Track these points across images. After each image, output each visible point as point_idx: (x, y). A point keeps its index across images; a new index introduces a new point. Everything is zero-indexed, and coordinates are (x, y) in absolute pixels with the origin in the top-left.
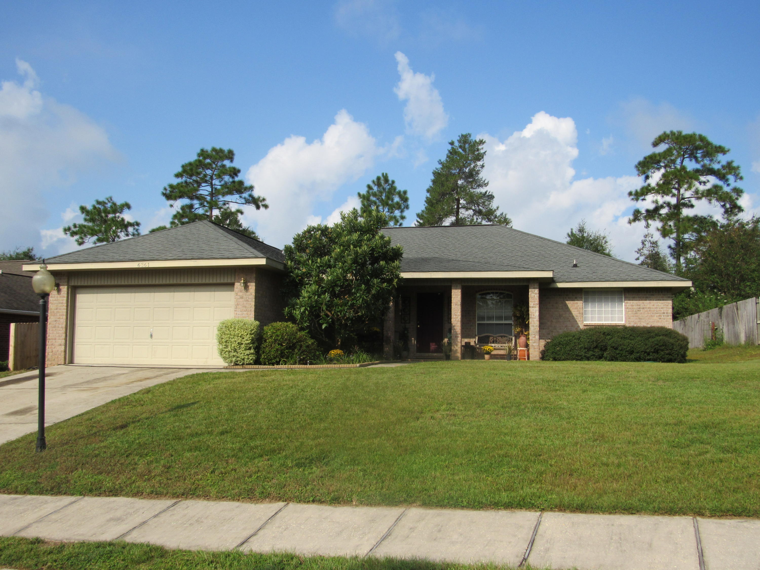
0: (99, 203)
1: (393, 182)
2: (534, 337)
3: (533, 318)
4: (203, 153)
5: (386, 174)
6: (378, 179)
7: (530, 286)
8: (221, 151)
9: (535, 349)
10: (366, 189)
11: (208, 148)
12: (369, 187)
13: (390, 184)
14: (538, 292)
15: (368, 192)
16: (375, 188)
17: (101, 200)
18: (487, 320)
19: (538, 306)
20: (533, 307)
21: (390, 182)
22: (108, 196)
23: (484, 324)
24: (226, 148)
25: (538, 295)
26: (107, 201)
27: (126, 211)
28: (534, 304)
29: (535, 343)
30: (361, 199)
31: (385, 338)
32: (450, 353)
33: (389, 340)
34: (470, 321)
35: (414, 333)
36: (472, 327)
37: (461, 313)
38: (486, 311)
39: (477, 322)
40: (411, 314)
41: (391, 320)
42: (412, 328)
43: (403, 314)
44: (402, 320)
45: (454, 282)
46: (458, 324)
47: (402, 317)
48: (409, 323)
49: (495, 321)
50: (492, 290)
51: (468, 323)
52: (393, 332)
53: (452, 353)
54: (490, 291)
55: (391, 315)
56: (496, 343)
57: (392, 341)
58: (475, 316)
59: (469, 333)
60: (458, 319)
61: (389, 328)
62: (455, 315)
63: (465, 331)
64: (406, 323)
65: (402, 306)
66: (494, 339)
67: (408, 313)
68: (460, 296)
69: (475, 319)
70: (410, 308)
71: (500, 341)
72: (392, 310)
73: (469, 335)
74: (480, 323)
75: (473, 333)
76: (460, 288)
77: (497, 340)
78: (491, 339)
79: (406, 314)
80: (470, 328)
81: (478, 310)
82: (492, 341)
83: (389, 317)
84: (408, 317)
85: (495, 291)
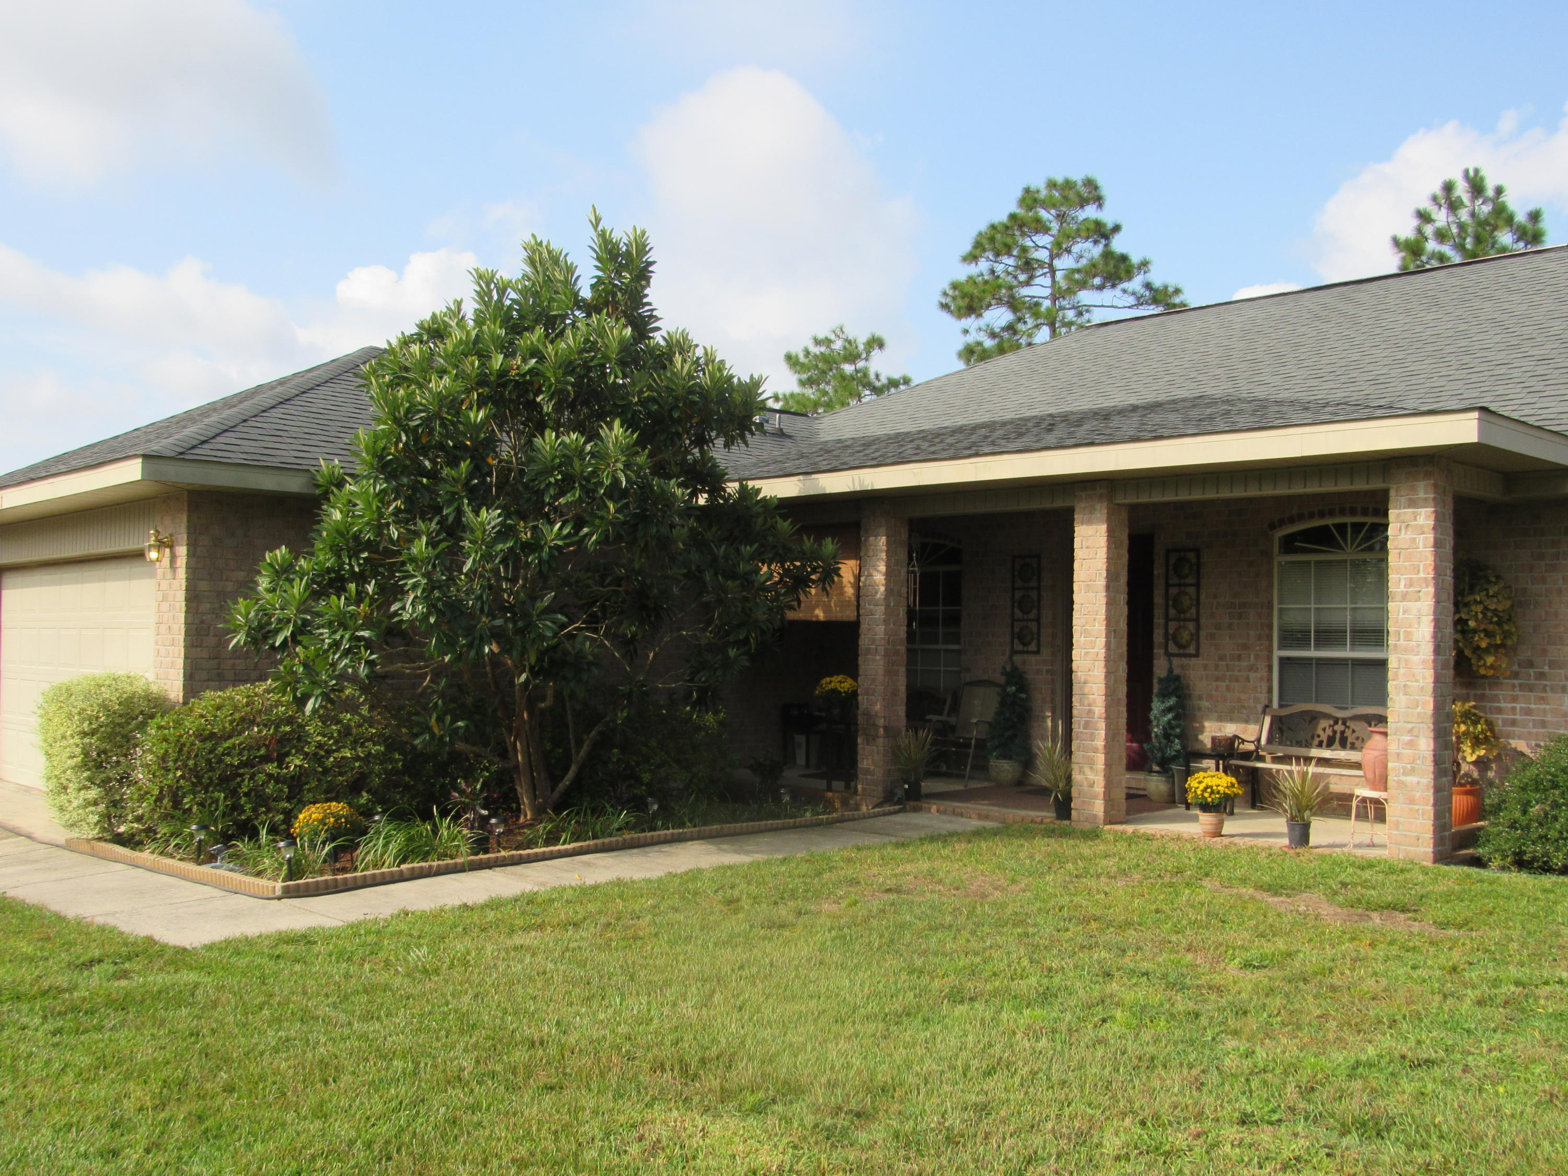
0: (818, 342)
1: (1499, 191)
2: (1411, 744)
3: (1406, 651)
4: (1030, 199)
5: (1477, 171)
6: (1448, 187)
7: (1392, 493)
8: (1068, 185)
9: (1412, 801)
10: (1415, 222)
11: (1039, 183)
12: (1424, 217)
13: (1490, 199)
14: (1431, 522)
15: (1419, 231)
16: (1441, 217)
17: (821, 336)
18: (1318, 646)
19: (1431, 590)
20: (1404, 597)
21: (1490, 193)
22: (834, 325)
23: (1307, 661)
24: (1077, 177)
25: (1430, 537)
26: (832, 337)
27: (876, 353)
28: (1410, 583)
29: (1412, 771)
30: (1403, 254)
31: (861, 720)
32: (1070, 792)
33: (875, 725)
34: (1245, 647)
35: (1053, 692)
36: (1252, 675)
37: (1107, 626)
38: (1313, 606)
39: (1277, 653)
40: (1044, 620)
41: (881, 650)
42: (1047, 671)
43: (1019, 620)
44: (1016, 641)
45: (1084, 494)
46: (1096, 673)
47: (1016, 630)
48: (1038, 652)
49: (1352, 650)
50: (1332, 513)
51: (1239, 658)
52: (895, 694)
53: (1074, 793)
54: (1329, 521)
55: (880, 630)
56: (1343, 745)
57: (881, 731)
58: (1270, 627)
59: (1243, 696)
60: (1096, 650)
61: (874, 679)
62: (1087, 633)
63: (1228, 688)
64: (1027, 652)
65: (1014, 589)
66: (1336, 728)
67: (1033, 614)
68: (1105, 549)
69: (1270, 638)
70: (1039, 596)
71: (1357, 738)
72: (885, 614)
73: (1243, 707)
74: (1289, 659)
75: (1257, 700)
76: (1105, 517)
77: (1348, 733)
78: (1324, 730)
79: (1028, 620)
80: (1248, 679)
81: (1280, 602)
82: (1324, 737)
83: (873, 641)
84: (1035, 630)
85: (1348, 520)
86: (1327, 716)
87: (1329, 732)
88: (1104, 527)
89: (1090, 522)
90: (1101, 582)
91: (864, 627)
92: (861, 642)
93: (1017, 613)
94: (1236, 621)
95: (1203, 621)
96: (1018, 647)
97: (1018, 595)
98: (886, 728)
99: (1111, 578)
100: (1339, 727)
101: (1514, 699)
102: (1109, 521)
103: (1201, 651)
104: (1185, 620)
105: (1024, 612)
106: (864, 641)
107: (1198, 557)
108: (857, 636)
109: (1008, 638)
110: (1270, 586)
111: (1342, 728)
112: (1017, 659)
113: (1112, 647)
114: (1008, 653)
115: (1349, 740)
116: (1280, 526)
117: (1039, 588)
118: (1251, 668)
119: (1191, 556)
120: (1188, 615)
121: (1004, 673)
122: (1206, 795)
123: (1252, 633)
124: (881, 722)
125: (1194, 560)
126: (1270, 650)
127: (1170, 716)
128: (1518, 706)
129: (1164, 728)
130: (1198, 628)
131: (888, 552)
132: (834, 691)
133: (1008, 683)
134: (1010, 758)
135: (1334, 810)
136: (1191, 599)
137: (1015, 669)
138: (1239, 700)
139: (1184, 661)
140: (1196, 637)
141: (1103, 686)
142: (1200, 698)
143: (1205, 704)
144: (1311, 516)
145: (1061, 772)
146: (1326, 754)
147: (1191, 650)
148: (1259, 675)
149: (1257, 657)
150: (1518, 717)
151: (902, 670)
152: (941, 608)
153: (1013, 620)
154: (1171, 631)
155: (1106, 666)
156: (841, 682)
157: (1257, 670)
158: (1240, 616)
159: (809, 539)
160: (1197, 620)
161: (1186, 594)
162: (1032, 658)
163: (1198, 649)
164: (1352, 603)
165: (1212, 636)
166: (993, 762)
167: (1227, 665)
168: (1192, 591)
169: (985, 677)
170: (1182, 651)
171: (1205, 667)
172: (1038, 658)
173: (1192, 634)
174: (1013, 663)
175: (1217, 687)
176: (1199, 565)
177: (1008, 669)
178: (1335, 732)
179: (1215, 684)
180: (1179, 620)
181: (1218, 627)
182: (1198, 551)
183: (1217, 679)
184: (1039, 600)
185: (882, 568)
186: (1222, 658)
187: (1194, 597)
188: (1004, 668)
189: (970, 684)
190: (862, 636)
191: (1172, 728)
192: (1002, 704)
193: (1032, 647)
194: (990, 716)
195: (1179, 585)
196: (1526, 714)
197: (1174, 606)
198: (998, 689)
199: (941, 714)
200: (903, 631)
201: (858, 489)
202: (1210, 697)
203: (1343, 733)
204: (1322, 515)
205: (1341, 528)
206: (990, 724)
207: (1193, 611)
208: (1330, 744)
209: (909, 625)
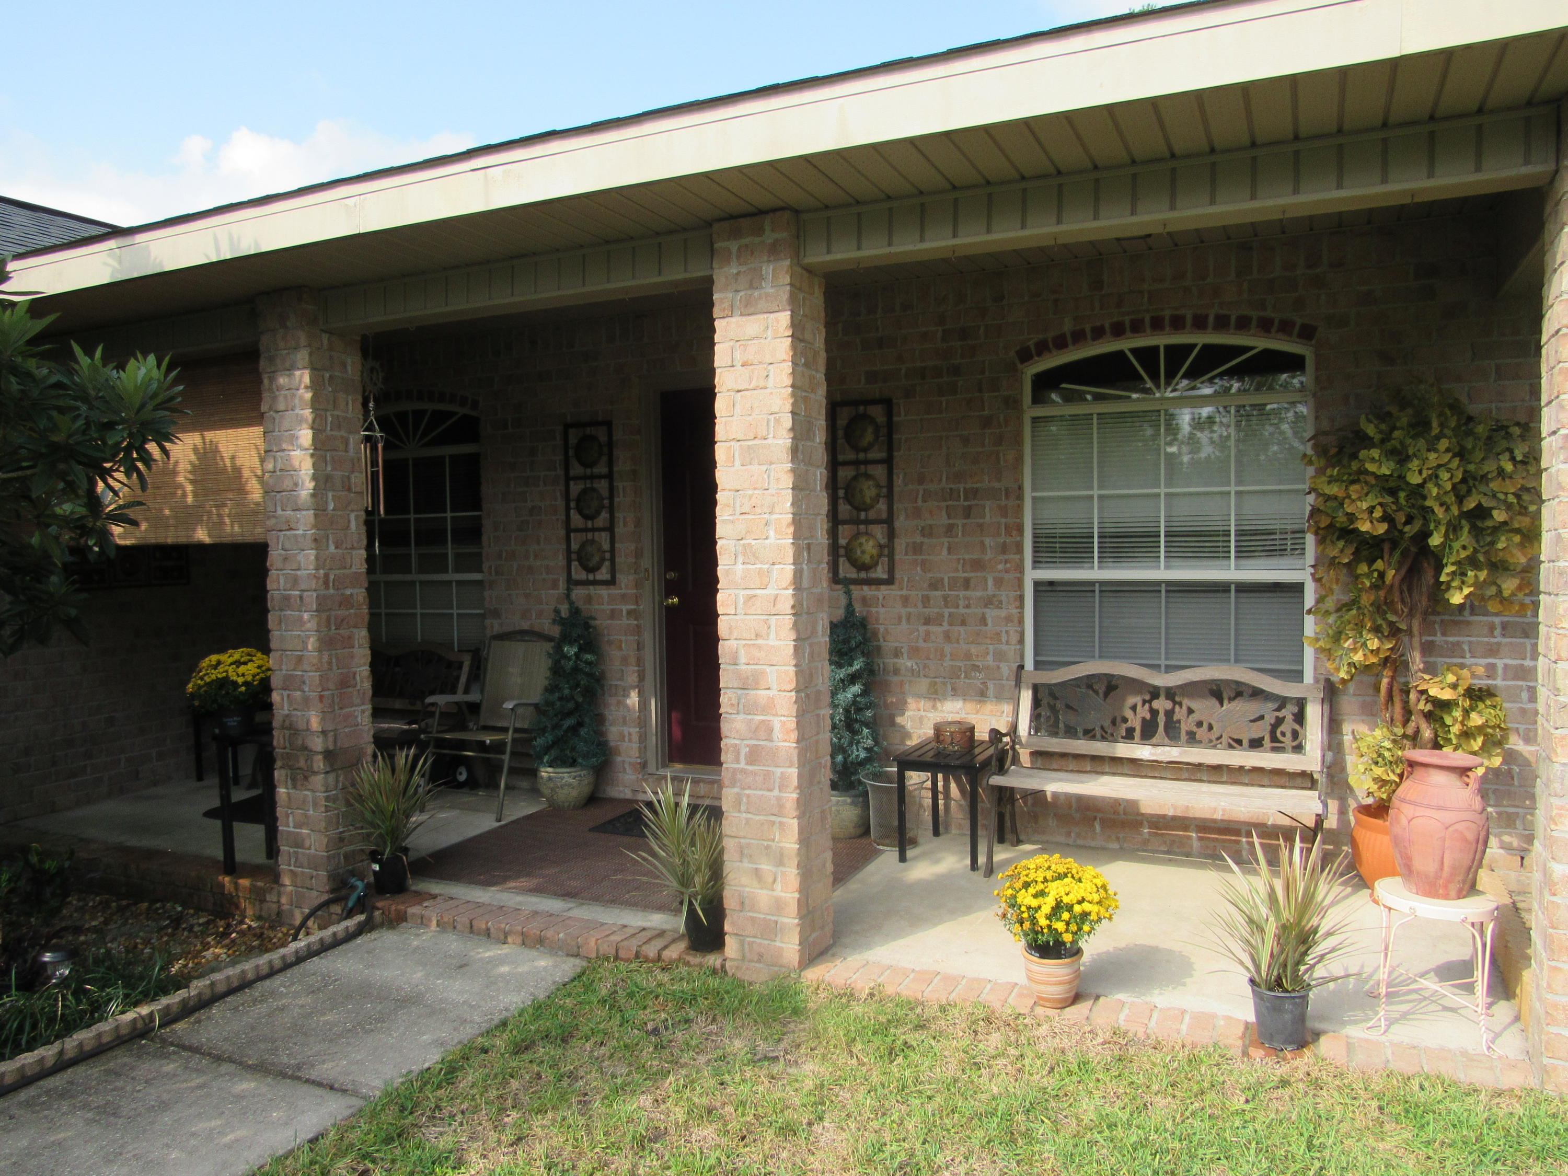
18: (1104, 562)
23: (1085, 587)
31: (279, 738)
32: (720, 899)
33: (305, 748)
34: (978, 565)
35: (640, 647)
36: (991, 614)
37: (796, 536)
38: (1096, 492)
39: (1031, 575)
40: (619, 530)
41: (311, 598)
42: (629, 613)
43: (577, 530)
44: (575, 564)
45: (734, 246)
46: (772, 642)
47: (575, 546)
48: (612, 582)
49: (1167, 567)
50: (1137, 328)
51: (967, 584)
52: (345, 682)
53: (730, 901)
54: (1125, 345)
55: (308, 558)
56: (1172, 732)
57: (319, 763)
58: (1020, 529)
59: (974, 650)
60: (771, 591)
61: (300, 659)
62: (750, 555)
63: (947, 637)
64: (595, 583)
65: (568, 479)
66: (1156, 704)
67: (602, 519)
68: (787, 367)
69: (1019, 549)
70: (611, 489)
71: (1200, 724)
72: (315, 526)
73: (976, 668)
74: (1051, 583)
75: (1000, 656)
76: (784, 293)
77: (1180, 714)
78: (1134, 708)
79: (593, 530)
80: (983, 621)
81: (1034, 489)
82: (1135, 722)
83: (295, 581)
84: (606, 546)
85: (1161, 340)
86: (1136, 685)
87: (1143, 712)
88: (784, 318)
89: (749, 308)
90: (781, 441)
91: (275, 556)
92: (270, 585)
93: (577, 520)
94: (960, 522)
95: (900, 522)
96: (578, 573)
97: (576, 488)
98: (329, 755)
99: (800, 431)
100: (1162, 704)
101: (1493, 651)
102: (794, 303)
103: (897, 576)
104: (867, 522)
105: (586, 517)
106: (277, 583)
107: (889, 414)
108: (263, 573)
109: (561, 560)
110: (1019, 460)
111: (1169, 705)
112: (578, 593)
113: (805, 584)
114: (562, 585)
115: (1184, 728)
116: (1039, 354)
117: (610, 476)
118: (988, 602)
119: (877, 412)
120: (872, 514)
121: (559, 620)
122: (1060, 926)
123: (988, 541)
124: (317, 744)
125: (881, 419)
126: (1020, 569)
127: (857, 689)
128: (1500, 663)
129: (847, 711)
130: (891, 535)
131: (315, 403)
132: (224, 682)
133: (565, 638)
134: (573, 763)
135: (1146, 842)
136: (878, 486)
137: (575, 612)
138: (968, 656)
139: (866, 590)
140: (887, 549)
141: (792, 670)
142: (897, 653)
143: (906, 663)
144: (1098, 333)
145: (698, 855)
146: (1144, 752)
147: (880, 573)
148: (1003, 613)
149: (999, 582)
150: (1499, 682)
151: (361, 635)
152: (449, 515)
153: (569, 530)
154: (842, 542)
155: (795, 625)
156: (238, 663)
157: (999, 606)
158: (967, 513)
159: (90, 353)
160: (889, 521)
161: (868, 477)
162: (603, 592)
163: (891, 570)
164: (1167, 485)
165: (917, 549)
166: (546, 772)
167: (945, 598)
168: (879, 471)
169: (525, 625)
170: (863, 575)
171: (905, 600)
172: (614, 591)
173: (881, 546)
174: (571, 603)
175: (928, 634)
176: (890, 427)
177: (564, 614)
178: (1154, 713)
179: (923, 629)
180: (858, 522)
181: (928, 532)
182: (888, 404)
183: (927, 621)
184: (611, 498)
185: (306, 436)
186: (935, 585)
187: (884, 482)
188: (557, 611)
189: (502, 637)
190: (273, 573)
191: (859, 710)
192: (556, 670)
193: (603, 574)
194: (536, 696)
195: (856, 463)
196: (1516, 678)
197: (848, 499)
198: (548, 646)
199: (453, 692)
200: (358, 560)
201: (228, 256)
202: (915, 651)
203: (1169, 714)
204: (1118, 331)
205: (1148, 356)
206: (536, 706)
207: (882, 506)
208: (1148, 732)
209: (370, 546)
